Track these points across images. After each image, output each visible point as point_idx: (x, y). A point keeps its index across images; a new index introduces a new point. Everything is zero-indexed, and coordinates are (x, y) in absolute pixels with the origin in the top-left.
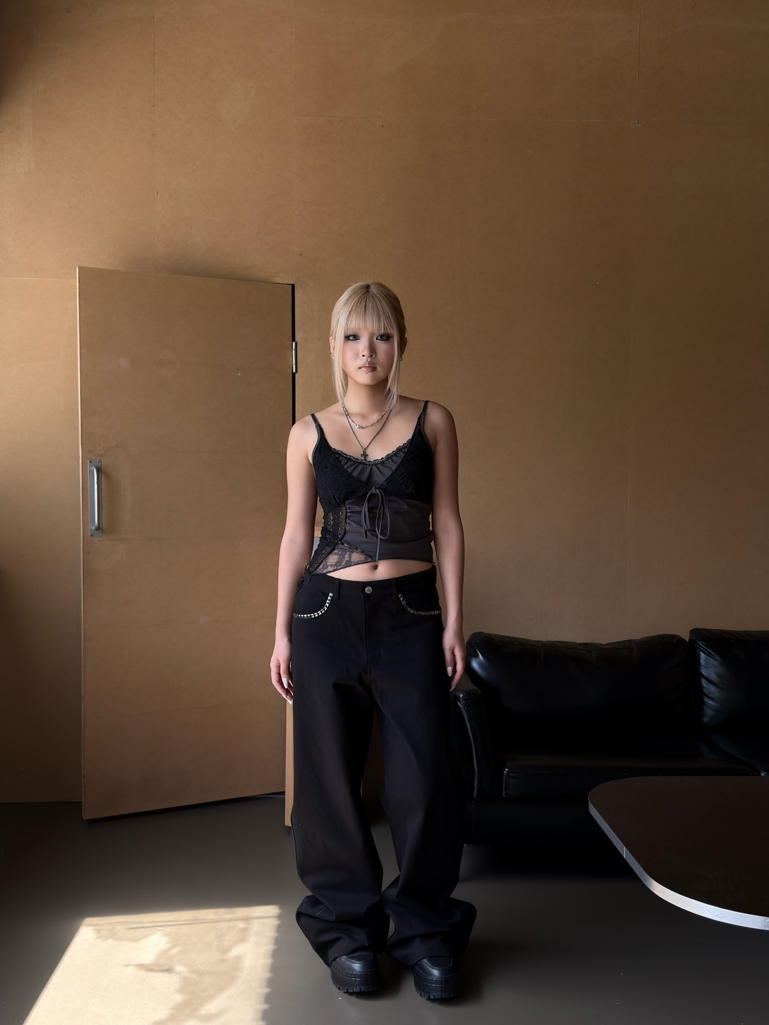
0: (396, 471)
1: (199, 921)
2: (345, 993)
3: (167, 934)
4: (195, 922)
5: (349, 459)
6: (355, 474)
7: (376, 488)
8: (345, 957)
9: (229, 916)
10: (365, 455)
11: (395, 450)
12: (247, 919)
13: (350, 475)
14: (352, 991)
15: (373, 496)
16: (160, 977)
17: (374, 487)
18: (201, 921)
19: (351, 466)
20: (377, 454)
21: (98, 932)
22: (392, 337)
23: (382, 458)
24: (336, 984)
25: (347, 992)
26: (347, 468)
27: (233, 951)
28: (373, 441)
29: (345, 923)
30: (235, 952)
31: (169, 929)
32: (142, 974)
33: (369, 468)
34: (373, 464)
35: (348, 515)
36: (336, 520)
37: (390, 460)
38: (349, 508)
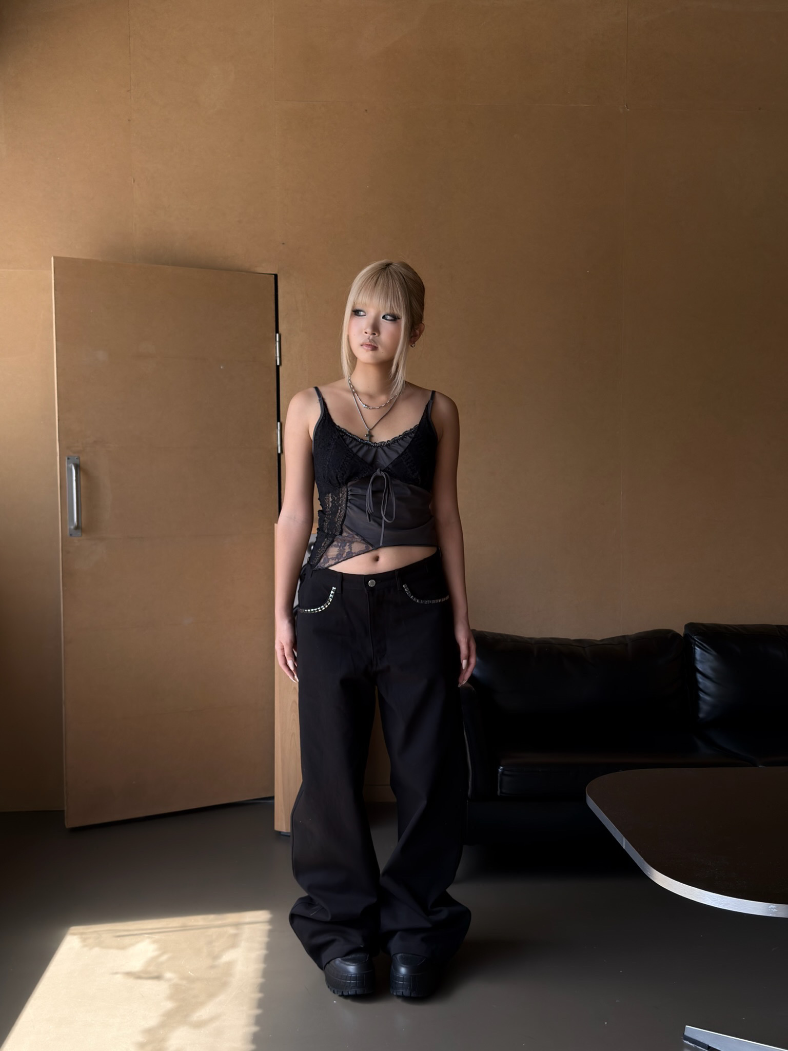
0: (402, 454)
1: (188, 928)
2: (340, 996)
3: (155, 942)
4: (184, 928)
5: (354, 438)
6: (360, 454)
7: (381, 470)
8: (339, 959)
9: (220, 922)
10: (370, 436)
11: (401, 434)
12: (237, 925)
13: (355, 455)
14: (347, 994)
15: (377, 478)
16: (149, 986)
17: (378, 469)
18: (190, 928)
19: (356, 446)
20: (383, 436)
21: (84, 940)
22: (399, 319)
23: (388, 441)
24: (330, 987)
25: (342, 996)
26: (352, 447)
27: (224, 957)
28: (380, 423)
29: (341, 923)
30: (226, 958)
31: (157, 937)
32: (131, 982)
33: (374, 450)
34: (378, 446)
35: (349, 498)
36: (336, 502)
37: (396, 443)
38: (350, 490)
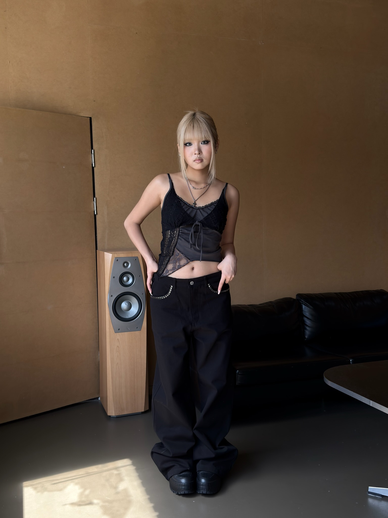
8: (177, 475)
11: (210, 204)
14: (180, 494)
15: (196, 225)
16: (88, 508)
17: (197, 221)
18: (92, 473)
20: (201, 204)
22: (210, 142)
23: (203, 206)
24: (172, 490)
27: (120, 487)
28: (200, 197)
33: (195, 210)
34: (198, 209)
35: (180, 234)
36: (172, 235)
37: (207, 208)
38: (181, 230)
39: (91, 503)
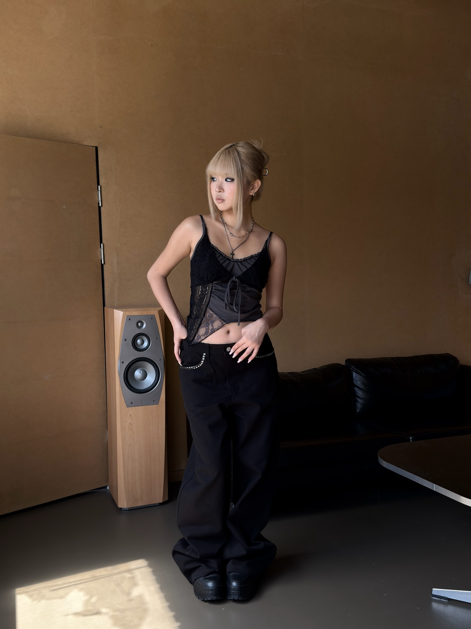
5: (221, 254)
7: (236, 278)
8: (202, 578)
11: (249, 256)
14: (206, 600)
17: (234, 277)
18: (100, 577)
20: (240, 255)
23: (241, 259)
24: (197, 596)
27: (133, 593)
31: (81, 586)
32: (81, 618)
34: (235, 262)
35: (213, 290)
36: (204, 292)
37: (246, 262)
38: (214, 286)
39: (98, 613)
